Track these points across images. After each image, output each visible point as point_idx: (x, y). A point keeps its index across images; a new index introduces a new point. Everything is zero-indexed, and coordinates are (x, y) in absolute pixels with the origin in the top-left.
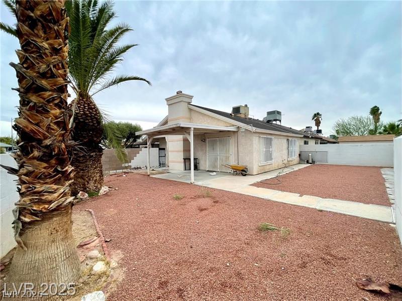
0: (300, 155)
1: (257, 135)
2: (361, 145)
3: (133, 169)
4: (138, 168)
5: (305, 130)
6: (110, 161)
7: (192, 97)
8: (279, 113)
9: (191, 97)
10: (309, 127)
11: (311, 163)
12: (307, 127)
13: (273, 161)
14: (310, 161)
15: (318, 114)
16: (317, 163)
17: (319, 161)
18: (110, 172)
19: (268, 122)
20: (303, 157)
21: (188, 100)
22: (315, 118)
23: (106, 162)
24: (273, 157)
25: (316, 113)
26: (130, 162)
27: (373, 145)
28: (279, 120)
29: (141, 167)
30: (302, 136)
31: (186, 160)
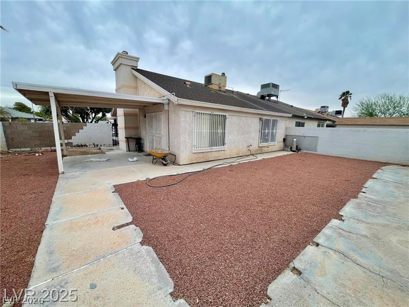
0: (284, 140)
1: (191, 110)
2: (364, 131)
3: (75, 146)
4: (82, 146)
5: (319, 110)
6: (40, 136)
7: (139, 59)
8: (276, 86)
9: (137, 60)
10: (324, 107)
11: (294, 151)
12: (322, 107)
13: (226, 146)
14: (294, 149)
15: (348, 92)
16: (304, 151)
17: (306, 149)
18: (42, 148)
19: (263, 97)
20: (288, 142)
21: (134, 64)
22: (343, 98)
23: (34, 137)
24: (226, 142)
25: (345, 91)
26: (71, 139)
27: (381, 131)
28: (275, 96)
29: (87, 145)
30: (291, 115)
31: (129, 139)
